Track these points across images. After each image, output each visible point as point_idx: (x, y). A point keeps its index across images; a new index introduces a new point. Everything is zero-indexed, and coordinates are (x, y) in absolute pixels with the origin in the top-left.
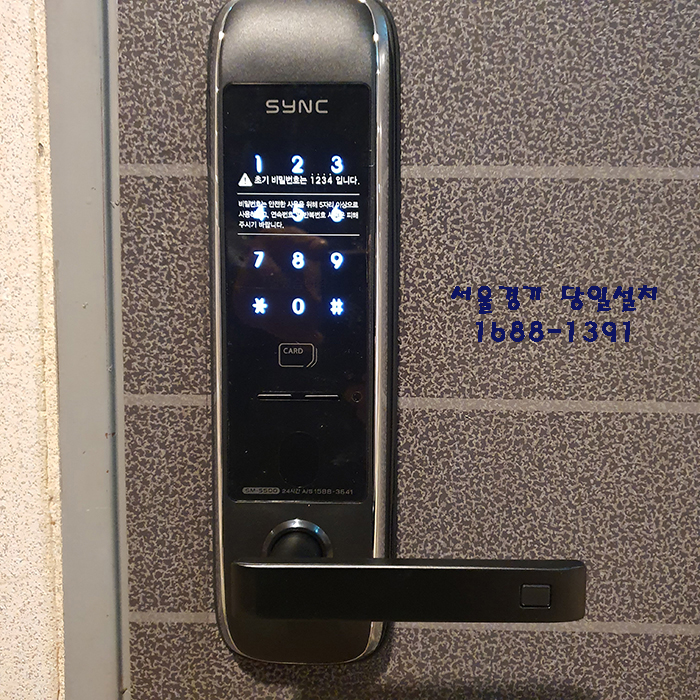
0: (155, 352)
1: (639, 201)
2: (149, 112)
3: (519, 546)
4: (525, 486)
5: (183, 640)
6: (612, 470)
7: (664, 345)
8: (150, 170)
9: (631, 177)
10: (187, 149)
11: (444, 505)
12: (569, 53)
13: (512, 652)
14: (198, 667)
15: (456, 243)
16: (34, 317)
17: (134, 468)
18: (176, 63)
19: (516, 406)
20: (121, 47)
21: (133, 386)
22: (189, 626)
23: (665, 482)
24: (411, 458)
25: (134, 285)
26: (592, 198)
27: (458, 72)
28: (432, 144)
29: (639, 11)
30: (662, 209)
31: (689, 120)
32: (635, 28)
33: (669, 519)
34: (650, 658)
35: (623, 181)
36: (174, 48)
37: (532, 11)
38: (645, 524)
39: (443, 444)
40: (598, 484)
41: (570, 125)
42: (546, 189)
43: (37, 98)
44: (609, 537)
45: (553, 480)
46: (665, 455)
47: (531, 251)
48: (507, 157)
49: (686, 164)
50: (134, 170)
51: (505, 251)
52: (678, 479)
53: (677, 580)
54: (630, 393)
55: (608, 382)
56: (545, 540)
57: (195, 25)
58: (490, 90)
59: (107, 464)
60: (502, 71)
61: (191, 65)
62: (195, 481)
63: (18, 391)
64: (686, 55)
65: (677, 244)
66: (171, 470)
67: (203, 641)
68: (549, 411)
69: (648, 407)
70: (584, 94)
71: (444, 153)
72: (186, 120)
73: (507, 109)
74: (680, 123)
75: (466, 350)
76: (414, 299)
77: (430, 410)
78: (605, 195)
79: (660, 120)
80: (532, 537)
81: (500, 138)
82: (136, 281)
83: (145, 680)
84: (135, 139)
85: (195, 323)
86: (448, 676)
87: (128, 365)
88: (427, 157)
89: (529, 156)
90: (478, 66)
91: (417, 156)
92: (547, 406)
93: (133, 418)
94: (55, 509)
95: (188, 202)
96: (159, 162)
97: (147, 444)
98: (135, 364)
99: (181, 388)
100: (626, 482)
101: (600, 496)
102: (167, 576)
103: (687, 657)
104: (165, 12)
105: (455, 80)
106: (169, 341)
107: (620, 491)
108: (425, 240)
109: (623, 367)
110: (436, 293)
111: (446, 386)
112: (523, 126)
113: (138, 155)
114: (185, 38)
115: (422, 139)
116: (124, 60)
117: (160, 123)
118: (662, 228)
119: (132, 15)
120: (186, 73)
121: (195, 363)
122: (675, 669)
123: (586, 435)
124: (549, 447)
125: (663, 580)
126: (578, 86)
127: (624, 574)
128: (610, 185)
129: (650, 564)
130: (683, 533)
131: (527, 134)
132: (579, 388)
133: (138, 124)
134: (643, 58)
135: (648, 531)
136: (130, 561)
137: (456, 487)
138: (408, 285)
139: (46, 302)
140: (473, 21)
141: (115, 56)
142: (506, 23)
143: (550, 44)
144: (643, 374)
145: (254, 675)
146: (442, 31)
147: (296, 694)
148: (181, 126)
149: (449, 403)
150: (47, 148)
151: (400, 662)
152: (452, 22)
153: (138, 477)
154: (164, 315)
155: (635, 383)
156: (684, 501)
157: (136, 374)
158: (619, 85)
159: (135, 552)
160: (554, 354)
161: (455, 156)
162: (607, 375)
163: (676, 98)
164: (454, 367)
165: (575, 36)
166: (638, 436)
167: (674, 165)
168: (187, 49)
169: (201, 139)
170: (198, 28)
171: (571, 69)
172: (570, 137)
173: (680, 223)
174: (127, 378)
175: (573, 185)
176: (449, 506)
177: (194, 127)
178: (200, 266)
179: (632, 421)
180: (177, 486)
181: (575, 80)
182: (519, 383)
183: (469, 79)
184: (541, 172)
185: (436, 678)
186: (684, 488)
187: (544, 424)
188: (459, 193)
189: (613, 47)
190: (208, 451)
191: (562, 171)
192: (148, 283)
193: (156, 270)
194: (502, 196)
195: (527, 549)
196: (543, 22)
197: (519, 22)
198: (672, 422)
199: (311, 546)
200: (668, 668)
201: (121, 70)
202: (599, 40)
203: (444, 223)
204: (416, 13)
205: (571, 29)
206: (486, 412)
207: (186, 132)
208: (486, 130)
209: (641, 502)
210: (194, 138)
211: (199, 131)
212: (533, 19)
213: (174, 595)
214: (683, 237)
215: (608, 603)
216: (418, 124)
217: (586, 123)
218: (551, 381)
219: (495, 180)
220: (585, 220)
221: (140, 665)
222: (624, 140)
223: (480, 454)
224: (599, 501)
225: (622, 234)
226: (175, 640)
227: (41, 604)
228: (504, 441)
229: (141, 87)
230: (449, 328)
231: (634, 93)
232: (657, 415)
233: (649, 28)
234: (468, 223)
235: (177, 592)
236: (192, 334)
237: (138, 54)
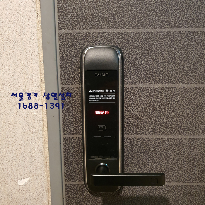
0: (70, 126)
1: (178, 92)
2: (67, 73)
3: (151, 167)
4: (152, 154)
5: (77, 187)
6: (172, 150)
7: (183, 123)
8: (67, 86)
9: (176, 86)
10: (76, 81)
11: (134, 158)
12: (162, 59)
13: (149, 189)
14: (80, 193)
15: (137, 101)
16: (41, 118)
17: (65, 151)
18: (73, 62)
19: (150, 137)
20: (60, 58)
21: (65, 133)
22: (78, 185)
23: (183, 153)
24: (127, 148)
25: (65, 111)
26: (167, 91)
28: (131, 80)
29: (178, 49)
30: (183, 93)
31: (190, 74)
32: (177, 53)
33: (184, 161)
34: (180, 190)
35: (174, 87)
36: (72, 59)
37: (154, 49)
38: (179, 162)
39: (134, 145)
40: (168, 153)
41: (162, 75)
42: (157, 89)
43: (40, 69)
44: (171, 165)
45: (158, 152)
46: (183, 147)
47: (153, 103)
48: (148, 82)
49: (189, 83)
50: (64, 86)
51: (148, 103)
52: (186, 152)
53: (186, 174)
54: (176, 134)
55: (171, 131)
56: (157, 165)
57: (77, 53)
58: (144, 68)
59: (59, 150)
60: (147, 63)
61: (76, 62)
62: (79, 153)
63: (38, 134)
64: (189, 59)
65: (187, 101)
66: (73, 151)
67: (81, 188)
68: (158, 138)
69: (179, 137)
70: (166, 68)
71: (134, 82)
72: (76, 75)
73: (148, 72)
74: (188, 74)
75: (139, 125)
76: (127, 113)
77: (131, 138)
78: (170, 91)
79: (183, 74)
80: (154, 165)
81: (146, 78)
82: (65, 110)
83: (69, 196)
84: (64, 79)
85: (78, 119)
86: (135, 194)
87: (64, 129)
88: (130, 82)
89: (153, 82)
90: (141, 62)
91: (128, 82)
92: (157, 137)
93: (65, 140)
94: (47, 160)
95: (77, 93)
96: (70, 84)
97: (68, 146)
98: (65, 128)
99: (76, 133)
100: (175, 153)
102: (73, 174)
103: (188, 190)
104: (70, 50)
105: (136, 65)
106: (73, 123)
107: (173, 155)
108: (129, 101)
109: (174, 128)
110: (132, 112)
111: (135, 133)
112: (151, 76)
113: (65, 83)
114: (75, 56)
115: (129, 79)
116: (61, 61)
117: (70, 76)
118: (183, 97)
119: (62, 51)
120: (75, 64)
121: (79, 128)
122: (185, 192)
123: (166, 143)
124: (158, 145)
125: (183, 174)
126: (164, 66)
127: (174, 172)
128: (171, 88)
129: (180, 170)
130: (187, 164)
132: (164, 133)
133: (65, 76)
134: (179, 60)
135: (179, 163)
136: (65, 171)
137: (137, 154)
138: (126, 110)
139: (44, 114)
140: (140, 52)
141: (59, 60)
142: (148, 52)
143: (158, 57)
144: (178, 129)
145: (92, 195)
146: (133, 54)
147: (102, 198)
148: (75, 76)
149: (135, 136)
150: (43, 80)
151: (125, 191)
152: (136, 52)
153: (66, 153)
154: (72, 118)
155: (177, 131)
156: (187, 157)
157: (65, 131)
158: (174, 66)
159: (66, 169)
160: (159, 126)
161: (136, 82)
162: (170, 130)
163: (187, 69)
164: (136, 128)
165: (164, 55)
166: (177, 143)
167: (186, 83)
168: (75, 59)
169: (79, 79)
170: (78, 54)
171: (163, 62)
172: (162, 78)
173: (187, 96)
174: (63, 131)
175: (163, 88)
177: (77, 76)
178: (79, 107)
179: (176, 140)
180: (75, 155)
181: (164, 65)
182: (151, 132)
183: (139, 65)
184: (156, 86)
185: (133, 195)
186: (187, 154)
187: (156, 141)
188: (137, 90)
189: (172, 57)
190: (82, 147)
191: (160, 85)
192: (68, 111)
193: (70, 108)
194: (147, 91)
195: (153, 167)
196: (156, 52)
197: (151, 52)
198: (185, 140)
200: (183, 192)
201: (60, 64)
202: (169, 56)
203: (134, 97)
204: (127, 50)
205: (163, 53)
206: (144, 138)
207: (76, 78)
208: (143, 76)
209: (178, 157)
210: (77, 79)
211: (79, 77)
212: (154, 51)
213: (75, 178)
214: (188, 99)
215: (170, 179)
216: (128, 75)
217: (166, 75)
218: (158, 131)
219: (145, 87)
220: (166, 96)
221: (67, 193)
222: (175, 78)
223: (142, 147)
224: (169, 157)
225: (174, 99)
226: (75, 188)
227: (44, 180)
228: (147, 144)
229: (65, 67)
230: (135, 120)
231: (177, 68)
232: (182, 138)
233: (181, 53)
234: (139, 97)
235: (75, 177)
236: (78, 122)
237: (64, 60)
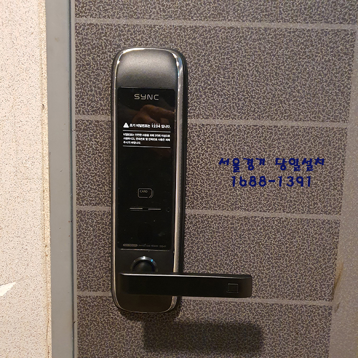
0: (89, 189)
1: (281, 134)
2: (87, 94)
3: (231, 268)
4: (234, 245)
5: (98, 303)
6: (268, 240)
7: (290, 191)
8: (87, 117)
9: (279, 125)
10: (102, 110)
11: (202, 251)
12: (255, 75)
13: (228, 310)
14: (104, 313)
15: (209, 149)
16: (40, 174)
17: (80, 235)
18: (98, 75)
19: (231, 214)
20: (77, 68)
21: (80, 203)
22: (101, 297)
23: (290, 245)
24: (190, 233)
25: (81, 163)
26: (263, 133)
27: (211, 82)
28: (200, 110)
29: (283, 59)
30: (291, 138)
31: (302, 103)
32: (282, 66)
33: (291, 259)
34: (282, 313)
35: (275, 127)
36: (98, 69)
37: (241, 58)
38: (282, 261)
39: (202, 228)
40: (263, 245)
41: (255, 104)
42: (245, 129)
43: (42, 86)
44: (267, 266)
45: (245, 242)
46: (290, 234)
47: (238, 153)
48: (230, 116)
49: (301, 120)
50: (82, 117)
51: (228, 153)
52: (295, 244)
53: (293, 283)
54: (276, 210)
55: (268, 205)
56: (242, 266)
57: (106, 60)
58: (224, 89)
59: (69, 233)
60: (228, 82)
61: (104, 76)
62: (104, 240)
63: (33, 203)
64: (301, 77)
65: (296, 151)
66: (95, 236)
67: (106, 303)
68: (244, 216)
69: (283, 215)
70: (261, 92)
71: (205, 114)
72: (102, 98)
73: (230, 97)
74: (299, 104)
75: (212, 191)
76: (192, 171)
77: (198, 215)
78: (268, 132)
79: (291, 102)
80: (237, 265)
81: (227, 108)
82: (82, 161)
83: (83, 318)
84: (82, 105)
85: (105, 178)
86: (202, 319)
87: (78, 194)
88: (198, 115)
89: (238, 116)
90: (219, 79)
91: (194, 115)
92: (244, 214)
93: (79, 215)
94: (48, 250)
95: (103, 131)
96: (91, 114)
97: (85, 225)
98: (81, 194)
99: (99, 204)
100: (274, 244)
101: (264, 249)
102: (92, 277)
103: (297, 313)
104: (94, 54)
105: (210, 85)
106: (95, 185)
107: (271, 248)
108: (197, 148)
109: (274, 199)
110: (201, 169)
111: (204, 205)
112: (236, 104)
113: (83, 111)
114: (102, 65)
115: (196, 108)
116: (78, 73)
117: (92, 99)
118: (290, 145)
119: (81, 55)
120: (102, 79)
121: (105, 194)
122: (292, 317)
123: (258, 226)
124: (244, 229)
125: (288, 283)
126: (259, 88)
127: (273, 280)
128: (270, 128)
129: (283, 277)
130: (296, 265)
131: (237, 107)
132: (256, 207)
133: (83, 99)
134: (285, 78)
135: (282, 264)
136: (78, 271)
137: (207, 245)
138: (190, 165)
139: (45, 168)
140: (217, 61)
141: (74, 72)
142: (231, 62)
143: (248, 71)
144: (281, 202)
145: (126, 317)
146: (205, 65)
147: (143, 324)
148: (100, 100)
149: (205, 212)
150: (46, 106)
151: (184, 313)
152: (209, 61)
153: (82, 238)
154: (93, 175)
155: (278, 206)
156: (297, 253)
157: (82, 198)
158: (275, 88)
159: (80, 268)
160: (246, 194)
161: (209, 116)
162: (267, 202)
163: (297, 94)
164: (207, 198)
165: (258, 68)
166: (279, 226)
167: (296, 120)
168: (103, 69)
169: (108, 105)
170: (108, 61)
171: (256, 82)
172: (255, 108)
173: (298, 143)
174: (78, 199)
175: (255, 128)
176: (204, 252)
177: (106, 101)
178: (107, 156)
179: (277, 221)
180: (97, 242)
181: (257, 86)
182: (233, 204)
183: (215, 85)
184: (242, 122)
185: (198, 319)
186: (297, 247)
187: (242, 221)
188: (210, 130)
189: (273, 73)
190: (109, 229)
191: (251, 122)
192: (87, 162)
193: (90, 157)
194: (227, 131)
195: (235, 269)
196: (245, 62)
197: (236, 62)
198: (293, 221)
199: (150, 267)
200: (289, 317)
201: (76, 77)
202: (267, 70)
203: (204, 142)
204: (195, 58)
205: (256, 65)
206: (220, 215)
207: (102, 102)
208: (222, 105)
209: (280, 252)
210: (105, 105)
211: (108, 102)
212: (241, 61)
213: (95, 285)
214: (299, 149)
215: (266, 291)
216: (194, 102)
217: (261, 103)
218: (245, 204)
219: (224, 125)
220: (260, 141)
221: (81, 312)
222: (276, 110)
223: (217, 232)
224: (263, 252)
225: (275, 147)
226: (95, 303)
227: (41, 287)
228: (226, 227)
229: (84, 84)
230: (206, 182)
231: (281, 91)
232: (287, 219)
233: (287, 66)
234: (214, 142)
235: (96, 284)
236: (104, 183)
237: (83, 71)
